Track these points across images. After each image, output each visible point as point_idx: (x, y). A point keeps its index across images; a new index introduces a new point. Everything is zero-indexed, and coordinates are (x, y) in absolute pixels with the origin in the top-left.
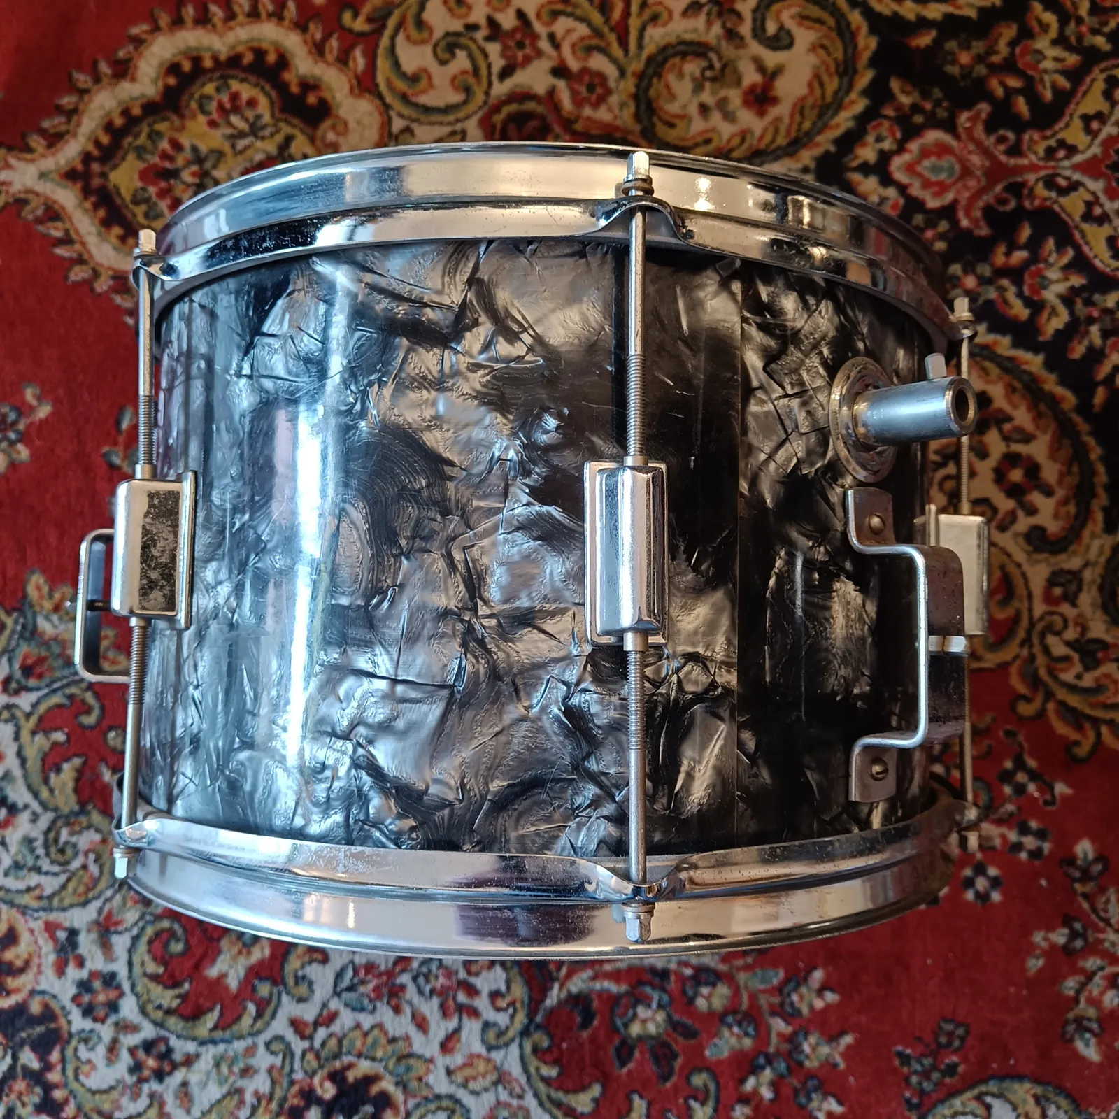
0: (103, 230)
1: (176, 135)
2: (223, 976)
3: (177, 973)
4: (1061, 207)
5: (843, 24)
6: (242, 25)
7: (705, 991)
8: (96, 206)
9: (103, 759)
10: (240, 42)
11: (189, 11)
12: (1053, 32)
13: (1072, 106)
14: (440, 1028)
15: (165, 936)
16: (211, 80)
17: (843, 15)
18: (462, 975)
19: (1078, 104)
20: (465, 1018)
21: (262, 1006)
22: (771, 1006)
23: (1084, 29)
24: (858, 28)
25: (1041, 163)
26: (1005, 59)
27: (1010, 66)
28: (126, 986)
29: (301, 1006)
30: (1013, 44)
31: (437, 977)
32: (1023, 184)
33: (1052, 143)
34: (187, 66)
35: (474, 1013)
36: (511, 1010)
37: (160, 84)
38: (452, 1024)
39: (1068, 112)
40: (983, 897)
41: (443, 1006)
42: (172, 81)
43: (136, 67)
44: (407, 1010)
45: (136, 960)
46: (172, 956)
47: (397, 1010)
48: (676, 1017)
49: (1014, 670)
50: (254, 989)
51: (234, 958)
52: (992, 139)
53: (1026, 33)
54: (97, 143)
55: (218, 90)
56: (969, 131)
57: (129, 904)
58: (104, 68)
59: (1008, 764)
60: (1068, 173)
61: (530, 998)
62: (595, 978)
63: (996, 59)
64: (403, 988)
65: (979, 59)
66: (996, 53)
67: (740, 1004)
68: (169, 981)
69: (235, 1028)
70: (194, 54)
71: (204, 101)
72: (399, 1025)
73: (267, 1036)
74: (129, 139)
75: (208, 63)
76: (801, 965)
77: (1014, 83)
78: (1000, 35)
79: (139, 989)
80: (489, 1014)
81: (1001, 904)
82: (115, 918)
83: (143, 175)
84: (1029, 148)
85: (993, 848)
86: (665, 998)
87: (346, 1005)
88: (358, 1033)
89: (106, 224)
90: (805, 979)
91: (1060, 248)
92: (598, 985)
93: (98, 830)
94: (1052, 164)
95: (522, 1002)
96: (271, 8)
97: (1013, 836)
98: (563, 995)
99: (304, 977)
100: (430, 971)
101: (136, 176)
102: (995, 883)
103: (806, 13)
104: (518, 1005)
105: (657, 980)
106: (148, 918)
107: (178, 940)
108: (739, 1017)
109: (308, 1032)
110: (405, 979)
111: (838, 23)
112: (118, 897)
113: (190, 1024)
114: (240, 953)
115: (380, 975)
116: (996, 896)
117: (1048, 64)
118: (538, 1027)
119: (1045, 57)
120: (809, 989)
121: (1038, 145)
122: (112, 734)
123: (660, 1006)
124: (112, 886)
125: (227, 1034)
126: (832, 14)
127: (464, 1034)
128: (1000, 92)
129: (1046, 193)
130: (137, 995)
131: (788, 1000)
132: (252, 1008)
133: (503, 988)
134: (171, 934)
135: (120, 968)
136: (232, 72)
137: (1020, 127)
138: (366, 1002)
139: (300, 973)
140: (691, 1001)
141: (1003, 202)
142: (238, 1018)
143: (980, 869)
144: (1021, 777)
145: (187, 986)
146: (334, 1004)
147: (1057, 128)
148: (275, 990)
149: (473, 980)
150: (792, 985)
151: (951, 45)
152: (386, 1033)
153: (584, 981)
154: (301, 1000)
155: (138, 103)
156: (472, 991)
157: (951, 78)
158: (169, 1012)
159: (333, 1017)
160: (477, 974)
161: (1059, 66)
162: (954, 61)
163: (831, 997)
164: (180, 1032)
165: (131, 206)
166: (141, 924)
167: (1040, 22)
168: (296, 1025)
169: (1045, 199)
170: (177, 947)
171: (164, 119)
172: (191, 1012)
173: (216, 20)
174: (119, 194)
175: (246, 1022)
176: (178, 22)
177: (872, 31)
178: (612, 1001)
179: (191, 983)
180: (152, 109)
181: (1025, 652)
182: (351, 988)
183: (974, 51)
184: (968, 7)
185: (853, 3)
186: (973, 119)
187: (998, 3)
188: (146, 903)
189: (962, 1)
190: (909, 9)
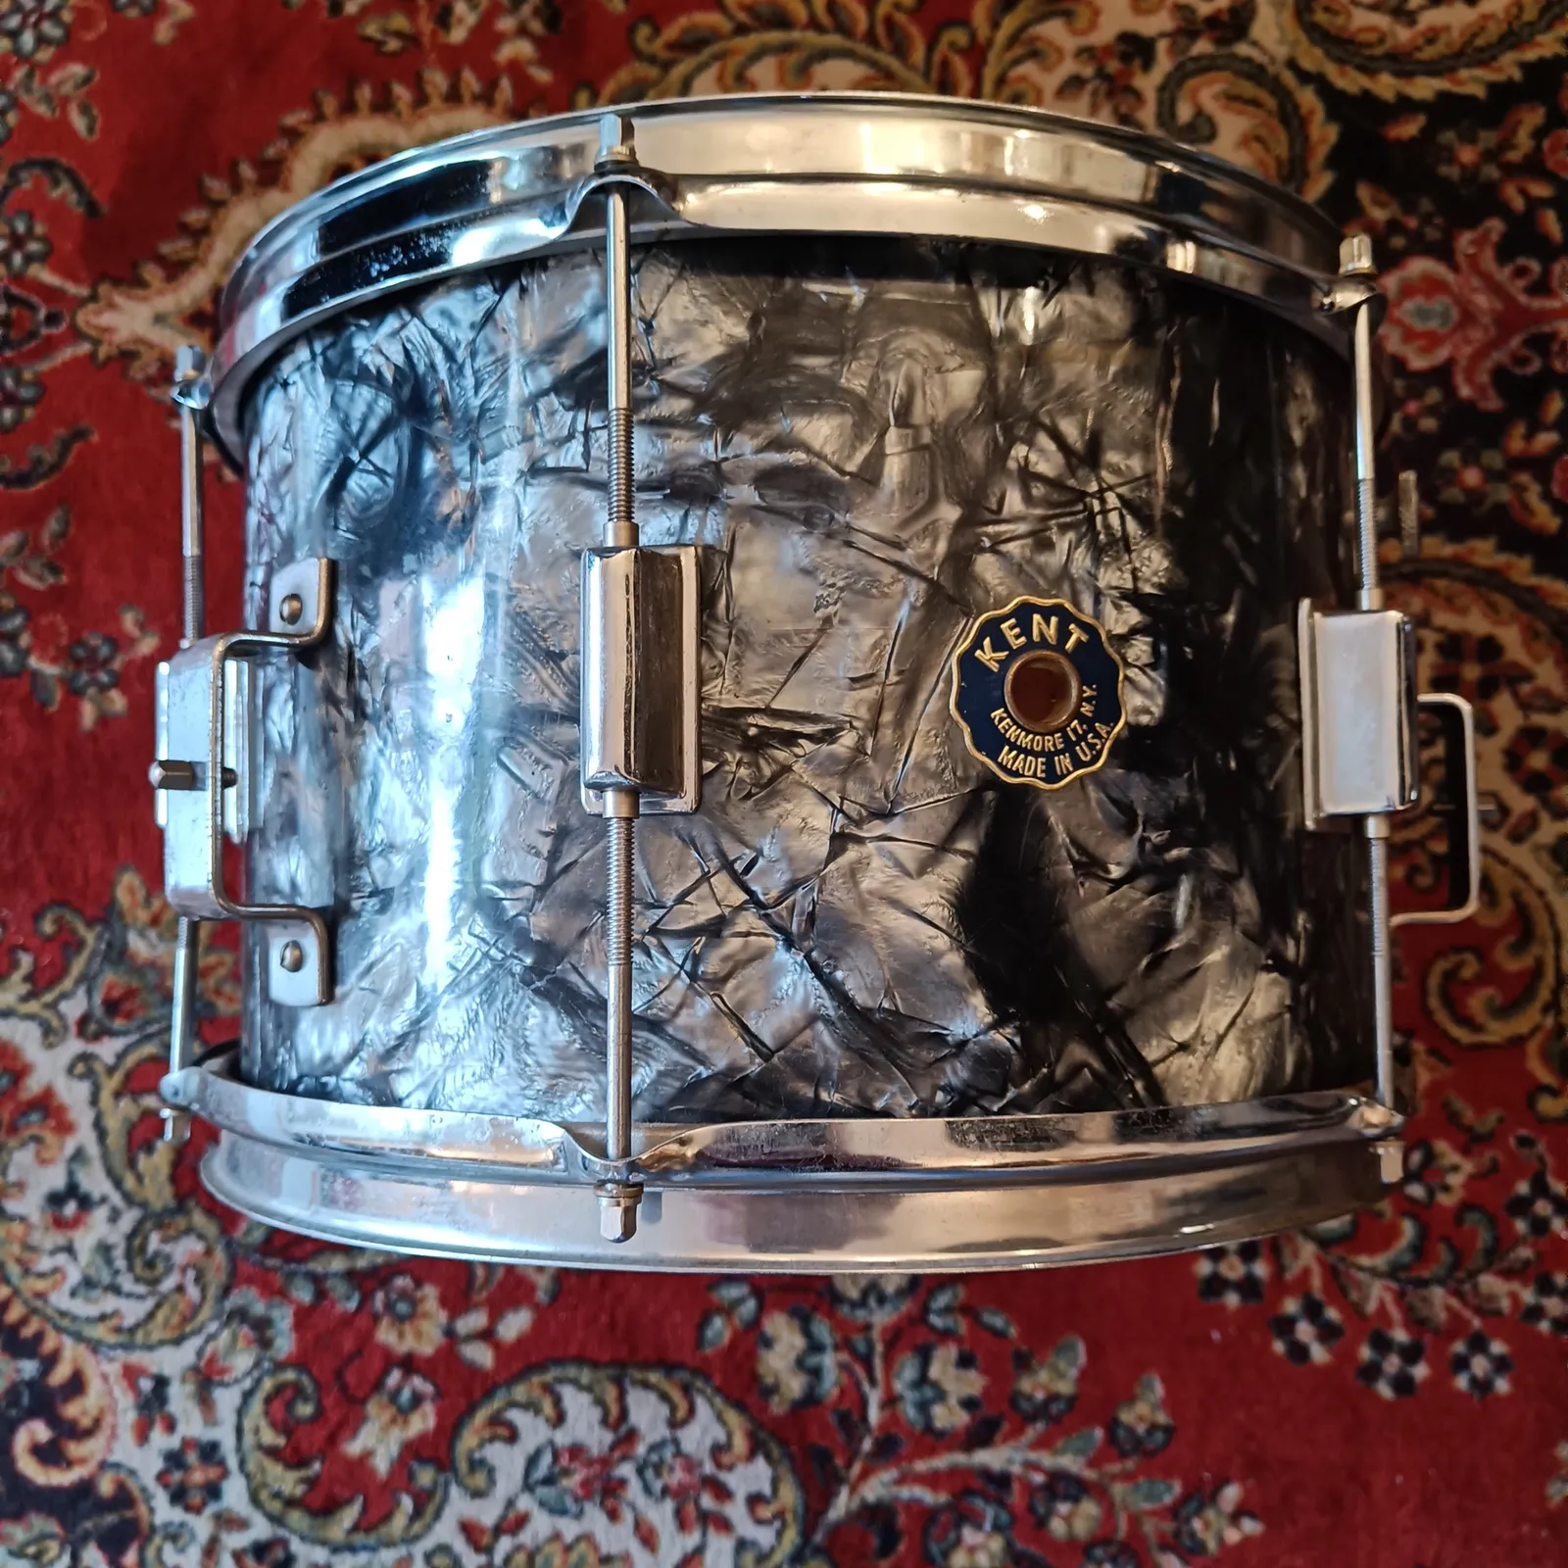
2: (367, 1455)
3: (305, 1446)
5: (1289, 108)
6: (437, 111)
7: (1063, 1508)
11: (365, 94)
14: (675, 1545)
15: (289, 1393)
17: (1289, 93)
18: (708, 1468)
20: (712, 1533)
21: (422, 1500)
22: (1162, 1536)
24: (1311, 112)
26: (1527, 157)
27: (1534, 167)
28: (232, 1462)
29: (478, 1502)
30: (1538, 134)
31: (671, 1469)
32: (1552, 336)
35: (724, 1525)
36: (777, 1524)
38: (692, 1540)
40: (1482, 1386)
41: (679, 1514)
43: (290, 171)
44: (628, 1516)
45: (248, 1424)
46: (299, 1422)
47: (613, 1515)
48: (1020, 1546)
49: (1532, 1048)
50: (411, 1476)
51: (385, 1429)
52: (1507, 271)
53: (1558, 119)
56: (1473, 259)
57: (241, 1344)
58: (247, 171)
59: (1523, 1188)
61: (807, 1508)
62: (902, 1480)
63: (1514, 156)
64: (623, 1483)
65: (1489, 156)
66: (1513, 147)
67: (1115, 1529)
68: (292, 1458)
69: (383, 1530)
70: (370, 151)
72: (615, 1538)
73: (428, 1543)
76: (1207, 1475)
78: (1519, 122)
79: (251, 1466)
80: (745, 1527)
81: (1509, 1399)
82: (221, 1364)
84: (1562, 284)
85: (1498, 1313)
86: (1004, 1517)
87: (542, 1504)
88: (555, 1549)
90: (1213, 1498)
92: (906, 1492)
93: (201, 1237)
95: (795, 1512)
96: (476, 88)
97: (1528, 1296)
98: (855, 1504)
99: (482, 1462)
100: (662, 1461)
102: (1501, 1365)
103: (1236, 91)
104: (789, 1517)
105: (991, 1489)
106: (266, 1365)
107: (306, 1400)
108: (1113, 1549)
109: (485, 1540)
110: (626, 1470)
111: (1281, 106)
112: (226, 1335)
113: (319, 1521)
114: (393, 1421)
115: (590, 1463)
116: (1502, 1386)
118: (818, 1551)
120: (1219, 1512)
123: (997, 1528)
124: (218, 1317)
125: (371, 1540)
126: (1273, 92)
127: (709, 1557)
128: (1518, 203)
130: (248, 1476)
131: (1185, 1529)
132: (407, 1503)
133: (767, 1490)
134: (298, 1390)
135: (225, 1436)
137: (1548, 253)
138: (569, 1502)
139: (477, 1455)
140: (1042, 1523)
141: (1523, 361)
142: (387, 1517)
143: (1478, 1344)
144: (1542, 1207)
145: (317, 1466)
146: (525, 1503)
148: (442, 1479)
149: (725, 1477)
150: (1193, 1505)
151: (1448, 137)
152: (596, 1548)
153: (884, 1485)
154: (477, 1494)
156: (723, 1493)
157: (1447, 183)
158: (291, 1503)
159: (522, 1521)
160: (730, 1468)
162: (1452, 159)
163: (1251, 1526)
164: (306, 1532)
166: (256, 1374)
168: (469, 1530)
170: (305, 1410)
172: (321, 1505)
173: (401, 105)
175: (399, 1522)
176: (348, 108)
177: (1332, 115)
178: (927, 1516)
179: (323, 1462)
181: (1549, 1021)
182: (549, 1480)
183: (1481, 146)
184: (1472, 82)
185: (1304, 77)
186: (1479, 243)
187: (1517, 75)
188: (265, 1343)
189: (1464, 73)
190: (1386, 86)
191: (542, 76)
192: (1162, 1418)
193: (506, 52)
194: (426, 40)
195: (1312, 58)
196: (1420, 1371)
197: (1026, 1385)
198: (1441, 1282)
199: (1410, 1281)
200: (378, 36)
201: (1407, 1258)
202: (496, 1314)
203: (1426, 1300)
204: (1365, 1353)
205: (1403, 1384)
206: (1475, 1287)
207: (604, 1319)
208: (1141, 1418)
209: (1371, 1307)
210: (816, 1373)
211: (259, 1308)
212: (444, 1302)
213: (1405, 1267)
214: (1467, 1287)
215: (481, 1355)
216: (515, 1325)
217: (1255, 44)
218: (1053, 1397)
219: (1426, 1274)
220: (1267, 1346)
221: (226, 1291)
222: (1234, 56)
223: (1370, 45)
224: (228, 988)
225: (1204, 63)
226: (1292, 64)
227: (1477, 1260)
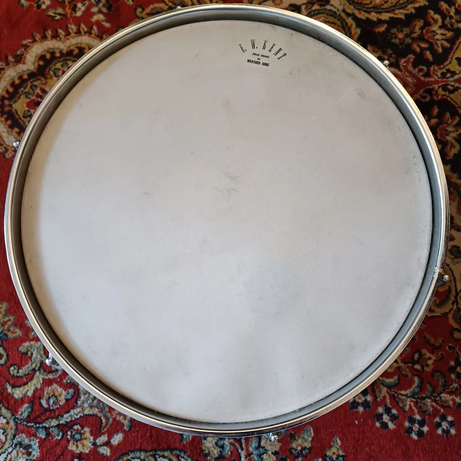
0: (9, 130)
1: (43, 86)
4: (451, 98)
5: (344, 24)
6: (73, 37)
8: (7, 120)
9: (8, 381)
10: (73, 45)
11: (49, 33)
12: (440, 23)
13: (452, 54)
16: (59, 62)
17: (344, 20)
19: (454, 53)
23: (453, 21)
24: (351, 25)
25: (440, 80)
26: (419, 35)
27: (421, 38)
30: (422, 28)
32: (433, 89)
33: (444, 70)
34: (48, 56)
37: (36, 64)
39: (450, 57)
40: (446, 432)
42: (41, 63)
43: (25, 57)
49: (450, 316)
52: (416, 70)
53: (427, 24)
54: (7, 92)
55: (62, 66)
56: (405, 67)
57: (20, 455)
58: (11, 58)
59: (452, 363)
60: (453, 84)
63: (415, 35)
65: (407, 36)
66: (415, 33)
70: (51, 51)
71: (56, 71)
74: (22, 89)
75: (58, 55)
77: (424, 45)
78: (416, 25)
81: (455, 435)
83: (28, 105)
84: (433, 73)
85: (449, 407)
89: (11, 127)
91: (453, 116)
93: (4, 418)
94: (444, 80)
96: (86, 29)
97: (458, 400)
101: (25, 105)
102: (451, 424)
103: (327, 20)
111: (342, 23)
112: (15, 452)
116: (453, 431)
117: (438, 37)
119: (437, 34)
121: (437, 72)
122: (12, 368)
124: (12, 446)
126: (339, 20)
128: (418, 50)
129: (443, 93)
136: (69, 58)
137: (429, 64)
141: (425, 97)
144: (459, 370)
147: (445, 64)
151: (394, 30)
155: (26, 73)
157: (395, 44)
161: (444, 37)
162: (396, 38)
165: (22, 118)
167: (433, 19)
169: (443, 95)
171: (38, 80)
173: (61, 36)
174: (17, 113)
176: (44, 38)
177: (358, 26)
180: (32, 75)
181: (455, 307)
183: (405, 33)
184: (400, 14)
185: (348, 15)
186: (407, 62)
187: (413, 11)
188: (29, 454)
189: (397, 11)
190: (374, 16)
191: (107, 25)
192: (341, 453)
193: (95, 18)
194: (69, 16)
195: (350, 9)
196: (425, 429)
197: (294, 445)
198: (429, 398)
199: (419, 398)
200: (53, 15)
201: (417, 390)
202: (110, 437)
203: (425, 404)
204: (407, 424)
205: (420, 434)
206: (441, 398)
207: (148, 434)
208: (334, 453)
209: (407, 408)
210: (222, 447)
211: (27, 441)
212: (92, 434)
213: (417, 394)
214: (438, 399)
215: (106, 451)
216: (117, 439)
217: (332, 5)
218: (304, 449)
219: (424, 395)
220: (374, 424)
221: (14, 436)
222: (326, 9)
223: (368, 4)
224: (12, 329)
225: (317, 12)
226: (344, 11)
227: (440, 389)
